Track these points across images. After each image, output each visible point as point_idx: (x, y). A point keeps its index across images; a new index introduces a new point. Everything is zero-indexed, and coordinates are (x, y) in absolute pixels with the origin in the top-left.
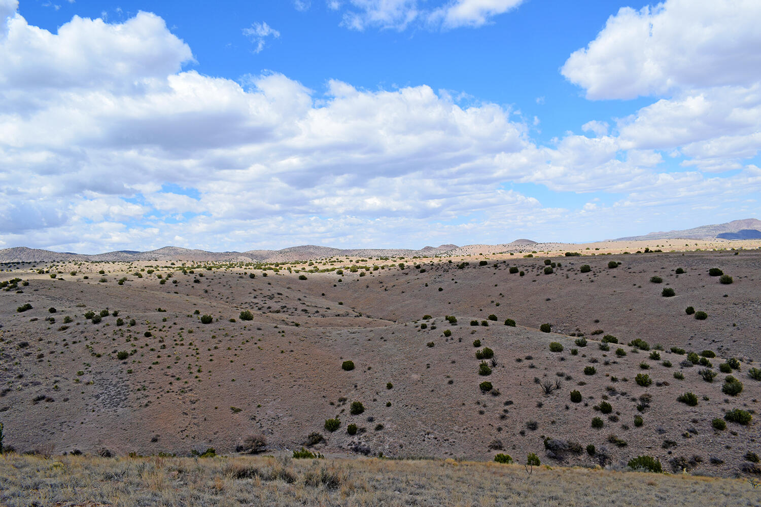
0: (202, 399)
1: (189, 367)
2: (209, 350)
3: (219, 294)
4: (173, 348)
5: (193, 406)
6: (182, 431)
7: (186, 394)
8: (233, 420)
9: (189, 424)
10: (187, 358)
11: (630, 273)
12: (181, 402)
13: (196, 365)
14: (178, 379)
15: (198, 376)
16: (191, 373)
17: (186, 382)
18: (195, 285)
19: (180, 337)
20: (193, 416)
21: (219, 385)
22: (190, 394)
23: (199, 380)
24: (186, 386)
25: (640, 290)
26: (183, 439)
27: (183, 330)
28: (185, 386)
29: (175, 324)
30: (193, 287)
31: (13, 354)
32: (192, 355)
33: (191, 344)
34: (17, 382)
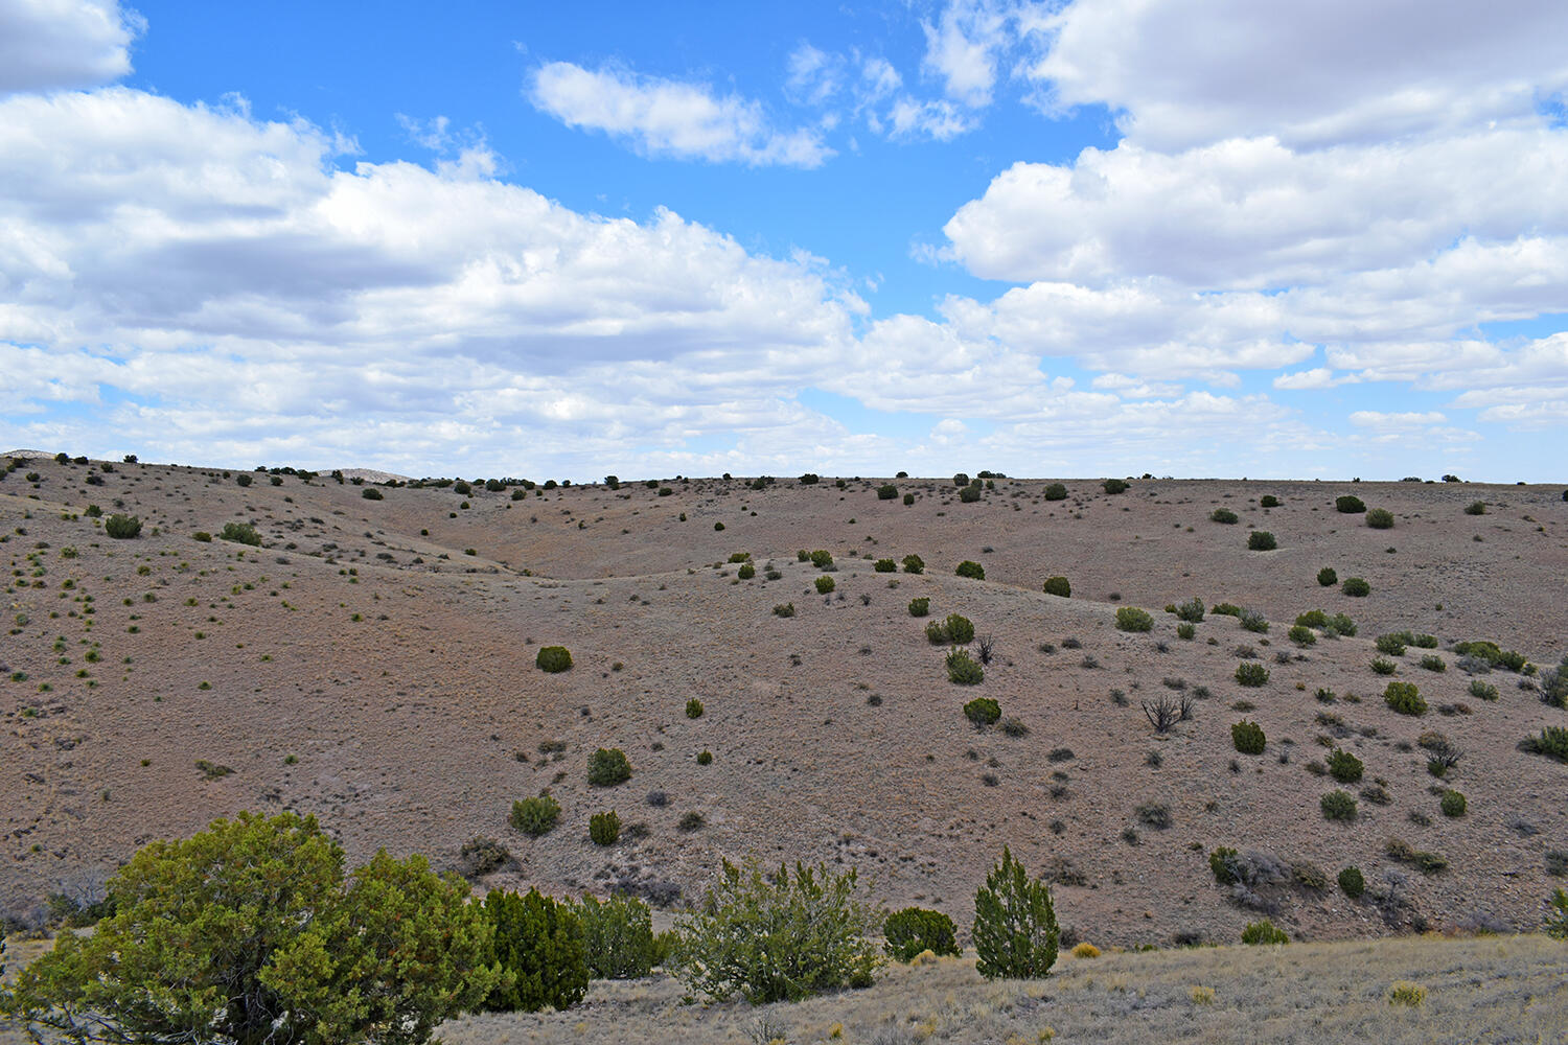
0: (97, 738)
1: (58, 646)
2: (128, 603)
3: (155, 512)
4: (10, 591)
5: (65, 756)
6: (18, 834)
7: (43, 722)
8: (203, 801)
9: (48, 812)
10: (54, 621)
11: (1157, 503)
12: (22, 743)
13: (84, 642)
14: (19, 677)
15: (88, 671)
16: (64, 662)
17: (46, 688)
18: (89, 488)
19: (37, 564)
20: (64, 788)
21: (159, 699)
22: (57, 722)
23: (92, 684)
24: (45, 697)
25: (1192, 536)
26: (23, 858)
27: (46, 550)
28: (40, 698)
29: (21, 532)
30: (83, 492)
32: (72, 614)
33: (69, 585)
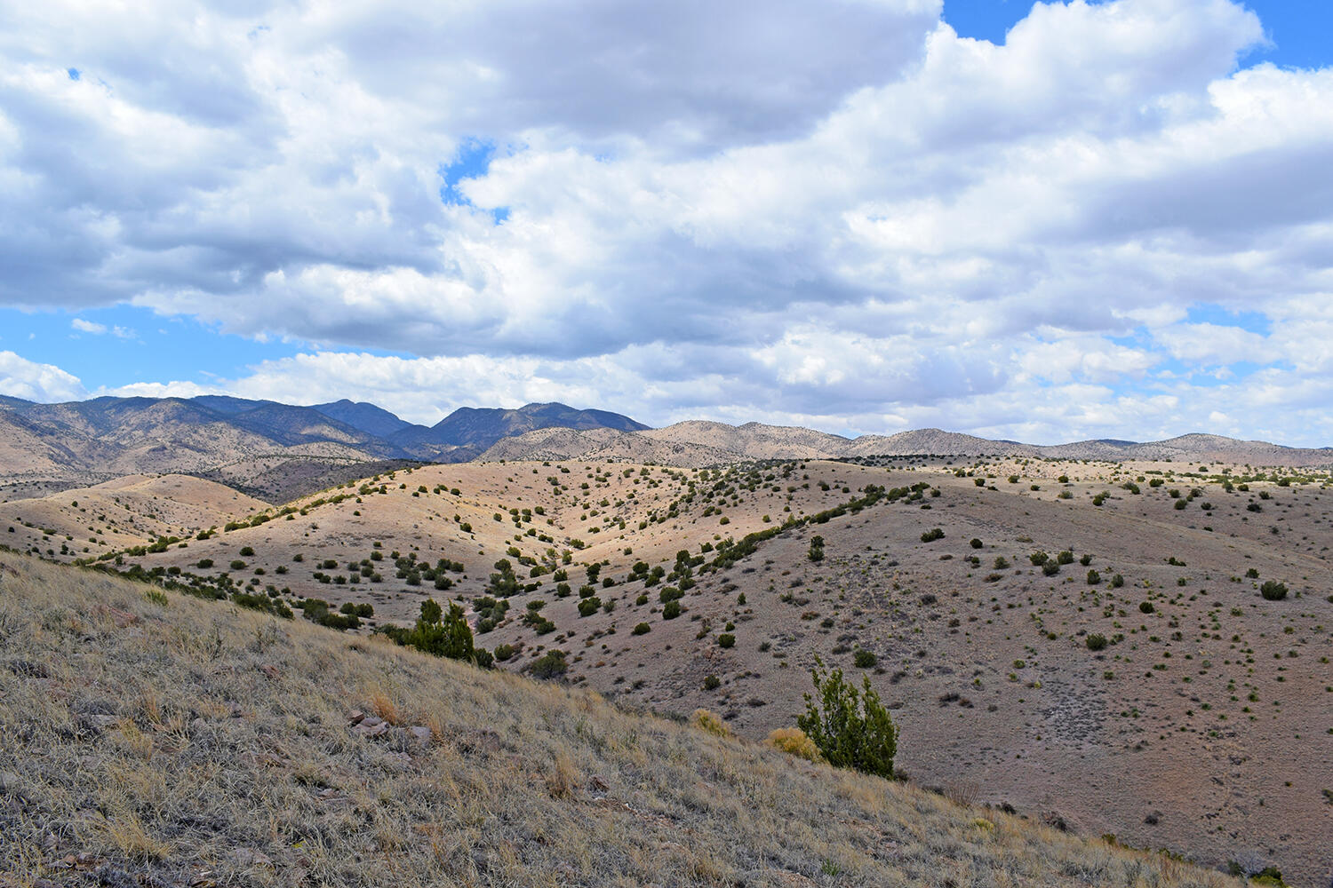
0: (1256, 759)
1: (1230, 687)
2: (1277, 656)
3: (1305, 538)
4: (1198, 641)
5: (1236, 769)
6: (1209, 816)
7: (1221, 742)
8: (1326, 819)
9: (1225, 806)
10: (1227, 666)
12: (1209, 755)
13: (1246, 685)
14: (1205, 707)
15: (1249, 708)
16: (1233, 699)
17: (1222, 717)
18: (1250, 515)
19: (1214, 620)
20: (1235, 791)
21: (1297, 737)
22: (1230, 744)
23: (1252, 718)
24: (1222, 724)
26: (1212, 833)
27: (1220, 608)
28: (1219, 724)
29: (1203, 592)
30: (1245, 519)
31: (911, 613)
32: (1238, 663)
33: (1236, 639)
34: (916, 662)
